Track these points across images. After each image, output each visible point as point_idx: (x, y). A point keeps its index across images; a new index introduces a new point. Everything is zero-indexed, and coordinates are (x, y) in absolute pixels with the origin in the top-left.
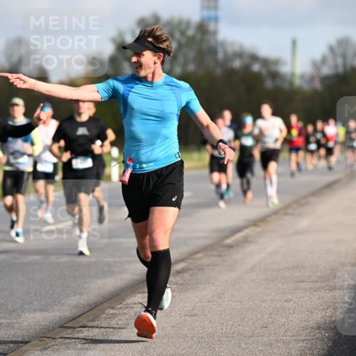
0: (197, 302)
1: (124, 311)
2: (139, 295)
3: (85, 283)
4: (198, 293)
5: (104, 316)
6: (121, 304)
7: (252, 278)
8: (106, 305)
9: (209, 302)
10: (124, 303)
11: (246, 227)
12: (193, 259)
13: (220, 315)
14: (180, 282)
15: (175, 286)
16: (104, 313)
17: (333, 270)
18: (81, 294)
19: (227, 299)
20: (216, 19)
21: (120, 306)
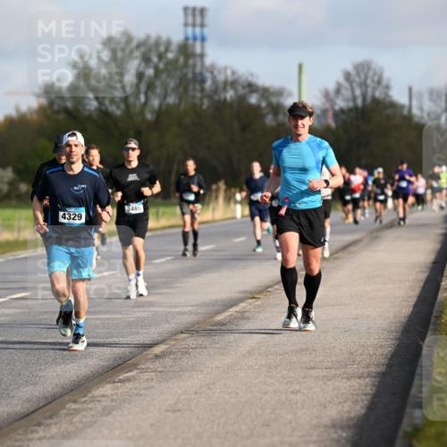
0: (181, 395)
1: (90, 406)
2: (109, 386)
3: (40, 370)
4: (182, 384)
5: (64, 411)
6: (85, 396)
7: (250, 363)
8: (67, 398)
9: (196, 393)
10: (89, 395)
11: (242, 300)
12: (176, 340)
13: (211, 410)
14: (159, 369)
15: (153, 374)
16: (64, 408)
17: (352, 353)
18: (35, 384)
19: (218, 391)
20: (203, 39)
21: (85, 399)
